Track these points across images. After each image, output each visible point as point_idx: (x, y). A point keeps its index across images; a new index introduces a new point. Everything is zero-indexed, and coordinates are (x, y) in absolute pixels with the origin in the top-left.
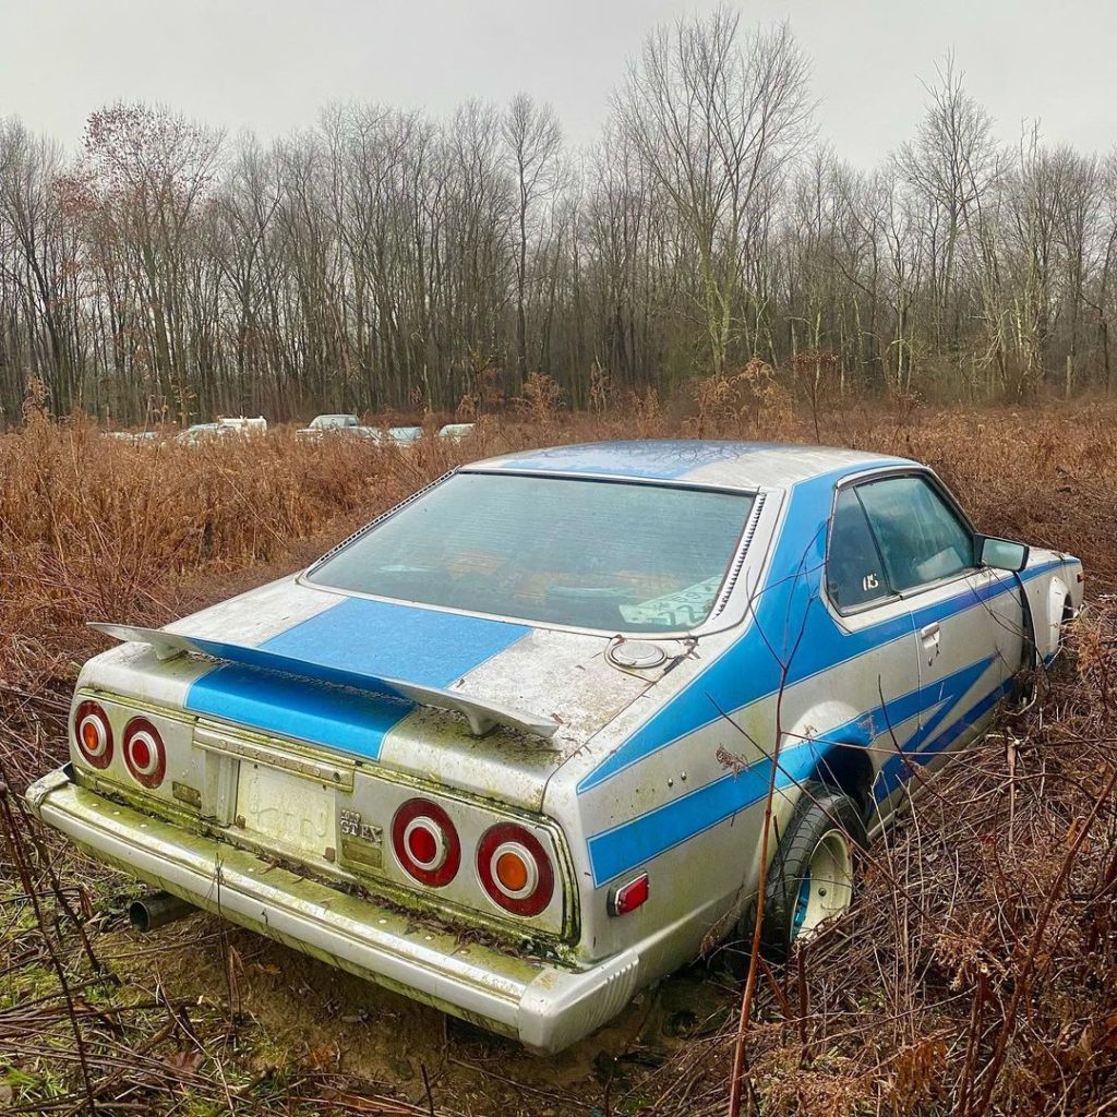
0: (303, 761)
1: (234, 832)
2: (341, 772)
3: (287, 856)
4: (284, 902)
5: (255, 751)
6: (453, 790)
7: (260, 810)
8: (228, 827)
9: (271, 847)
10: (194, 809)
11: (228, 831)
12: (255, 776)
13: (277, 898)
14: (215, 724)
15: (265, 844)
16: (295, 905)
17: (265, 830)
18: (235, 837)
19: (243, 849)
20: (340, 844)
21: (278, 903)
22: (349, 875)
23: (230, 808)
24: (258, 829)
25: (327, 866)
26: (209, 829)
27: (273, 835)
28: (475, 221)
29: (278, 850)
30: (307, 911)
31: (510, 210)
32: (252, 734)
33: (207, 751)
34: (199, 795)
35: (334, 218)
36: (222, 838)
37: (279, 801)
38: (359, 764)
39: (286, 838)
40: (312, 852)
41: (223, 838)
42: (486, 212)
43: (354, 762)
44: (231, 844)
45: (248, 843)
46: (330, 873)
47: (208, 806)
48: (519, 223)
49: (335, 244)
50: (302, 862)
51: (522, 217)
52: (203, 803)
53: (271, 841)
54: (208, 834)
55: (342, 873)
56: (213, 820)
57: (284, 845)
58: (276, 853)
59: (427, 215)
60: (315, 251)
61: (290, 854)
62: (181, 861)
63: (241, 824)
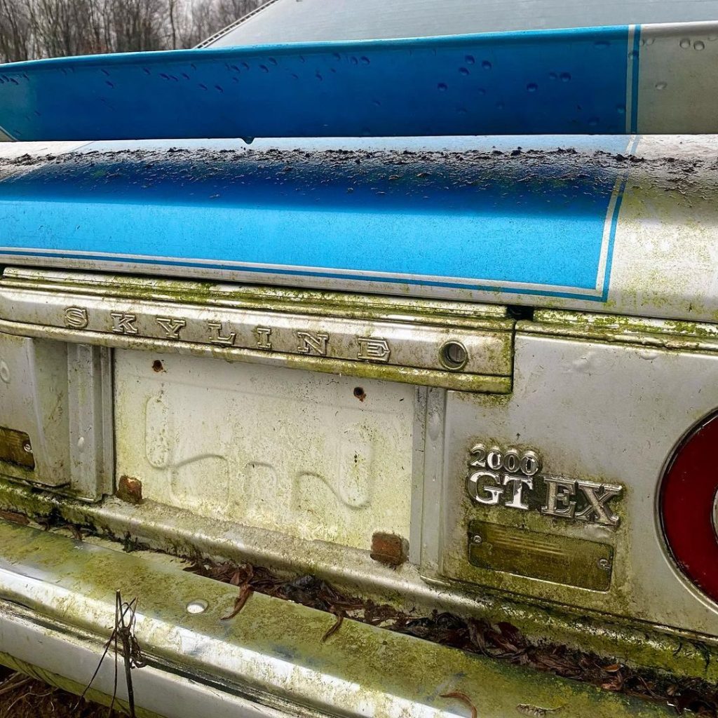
0: (326, 326)
1: (117, 512)
2: (470, 341)
3: (267, 560)
5: (171, 320)
7: (177, 460)
8: (99, 503)
9: (221, 540)
10: (16, 472)
11: (102, 511)
12: (159, 388)
15: (200, 535)
17: (193, 502)
18: (121, 523)
19: (143, 547)
20: (461, 533)
22: (458, 599)
23: (100, 463)
24: (176, 501)
25: (385, 578)
26: (55, 510)
27: (218, 510)
28: (136, 17)
29: (241, 546)
31: (161, 9)
33: (34, 338)
34: (26, 442)
35: (29, 16)
36: (89, 527)
37: (227, 436)
38: (521, 313)
39: (253, 516)
40: (331, 544)
41: (92, 527)
42: (143, 12)
43: (501, 311)
44: (111, 537)
45: (155, 534)
46: (397, 595)
47: (51, 461)
48: (169, 19)
49: (32, 36)
50: (310, 571)
51: (171, 15)
52: (37, 458)
53: (212, 524)
54: (54, 519)
55: (435, 594)
56: (66, 490)
57: (249, 532)
58: (233, 554)
59: (99, 14)
60: (17, 42)
61: (275, 554)
63: (132, 494)
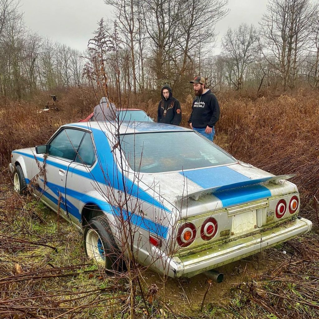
4: (268, 238)
6: (283, 195)
7: (237, 227)
10: (226, 237)
13: (266, 238)
14: (232, 208)
16: (270, 237)
20: (266, 220)
21: (268, 239)
24: (237, 232)
27: (241, 231)
30: (273, 236)
32: (242, 205)
39: (244, 230)
40: (251, 229)
46: (257, 231)
53: (241, 233)
62: (241, 248)
